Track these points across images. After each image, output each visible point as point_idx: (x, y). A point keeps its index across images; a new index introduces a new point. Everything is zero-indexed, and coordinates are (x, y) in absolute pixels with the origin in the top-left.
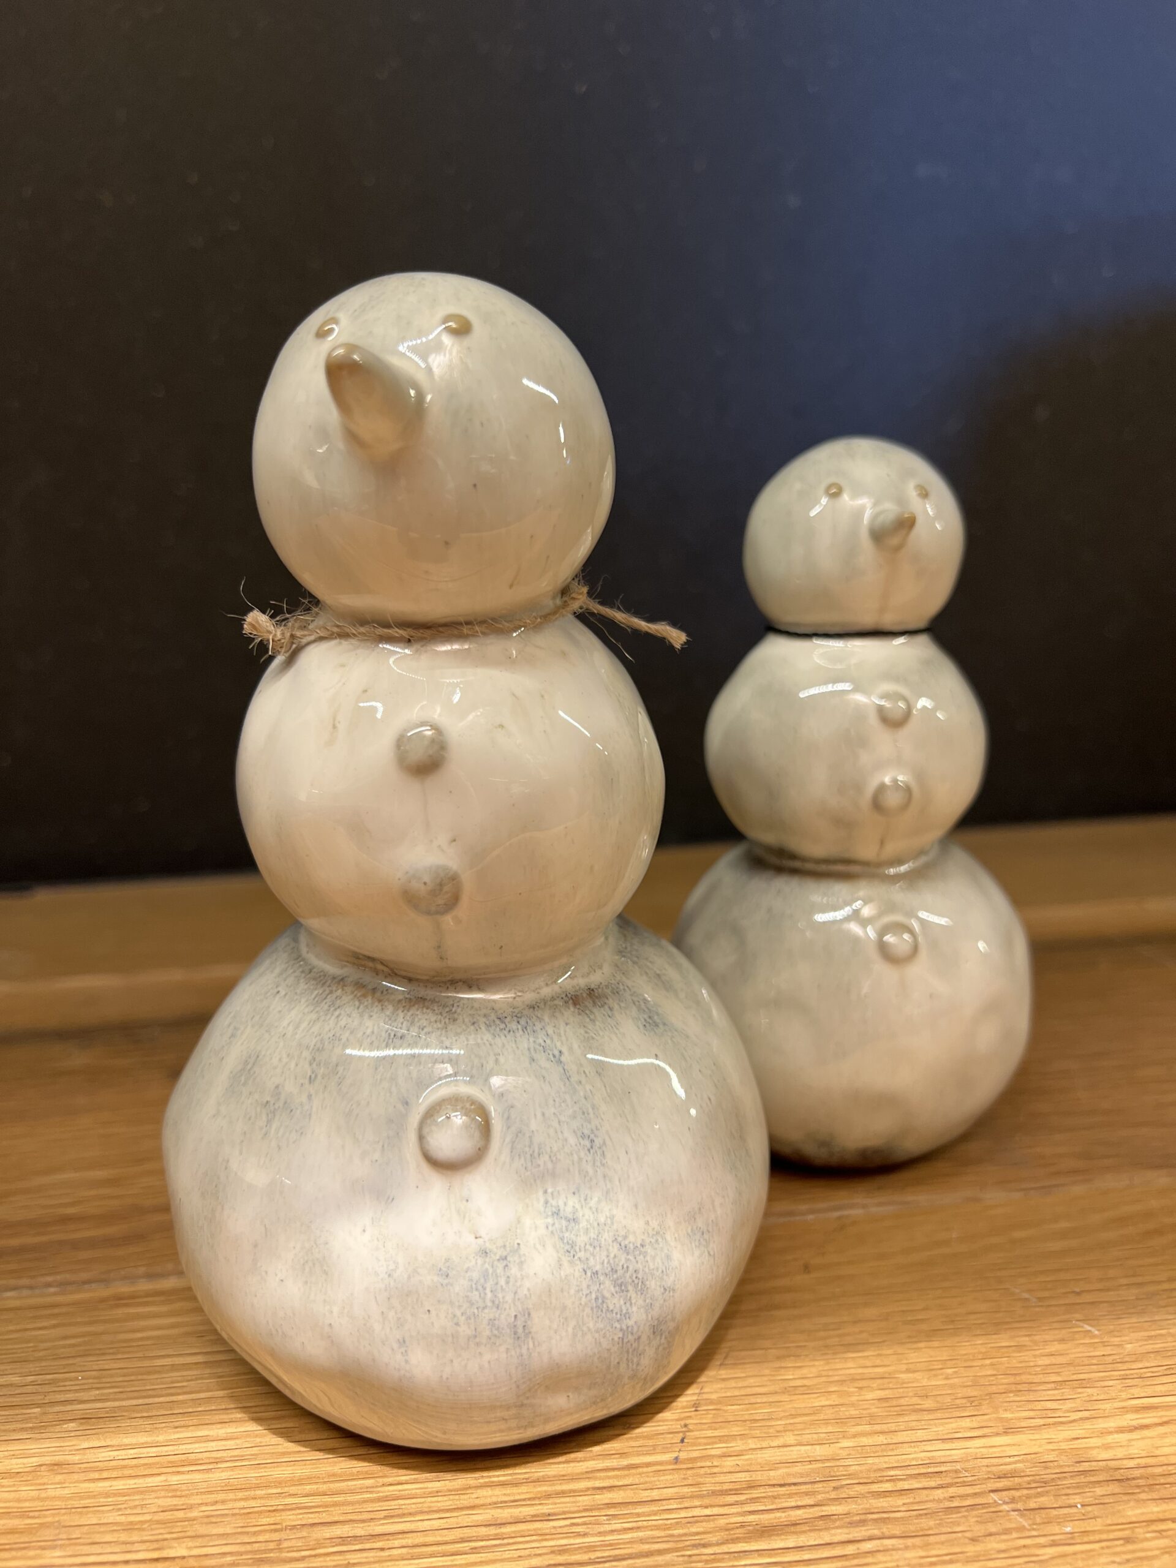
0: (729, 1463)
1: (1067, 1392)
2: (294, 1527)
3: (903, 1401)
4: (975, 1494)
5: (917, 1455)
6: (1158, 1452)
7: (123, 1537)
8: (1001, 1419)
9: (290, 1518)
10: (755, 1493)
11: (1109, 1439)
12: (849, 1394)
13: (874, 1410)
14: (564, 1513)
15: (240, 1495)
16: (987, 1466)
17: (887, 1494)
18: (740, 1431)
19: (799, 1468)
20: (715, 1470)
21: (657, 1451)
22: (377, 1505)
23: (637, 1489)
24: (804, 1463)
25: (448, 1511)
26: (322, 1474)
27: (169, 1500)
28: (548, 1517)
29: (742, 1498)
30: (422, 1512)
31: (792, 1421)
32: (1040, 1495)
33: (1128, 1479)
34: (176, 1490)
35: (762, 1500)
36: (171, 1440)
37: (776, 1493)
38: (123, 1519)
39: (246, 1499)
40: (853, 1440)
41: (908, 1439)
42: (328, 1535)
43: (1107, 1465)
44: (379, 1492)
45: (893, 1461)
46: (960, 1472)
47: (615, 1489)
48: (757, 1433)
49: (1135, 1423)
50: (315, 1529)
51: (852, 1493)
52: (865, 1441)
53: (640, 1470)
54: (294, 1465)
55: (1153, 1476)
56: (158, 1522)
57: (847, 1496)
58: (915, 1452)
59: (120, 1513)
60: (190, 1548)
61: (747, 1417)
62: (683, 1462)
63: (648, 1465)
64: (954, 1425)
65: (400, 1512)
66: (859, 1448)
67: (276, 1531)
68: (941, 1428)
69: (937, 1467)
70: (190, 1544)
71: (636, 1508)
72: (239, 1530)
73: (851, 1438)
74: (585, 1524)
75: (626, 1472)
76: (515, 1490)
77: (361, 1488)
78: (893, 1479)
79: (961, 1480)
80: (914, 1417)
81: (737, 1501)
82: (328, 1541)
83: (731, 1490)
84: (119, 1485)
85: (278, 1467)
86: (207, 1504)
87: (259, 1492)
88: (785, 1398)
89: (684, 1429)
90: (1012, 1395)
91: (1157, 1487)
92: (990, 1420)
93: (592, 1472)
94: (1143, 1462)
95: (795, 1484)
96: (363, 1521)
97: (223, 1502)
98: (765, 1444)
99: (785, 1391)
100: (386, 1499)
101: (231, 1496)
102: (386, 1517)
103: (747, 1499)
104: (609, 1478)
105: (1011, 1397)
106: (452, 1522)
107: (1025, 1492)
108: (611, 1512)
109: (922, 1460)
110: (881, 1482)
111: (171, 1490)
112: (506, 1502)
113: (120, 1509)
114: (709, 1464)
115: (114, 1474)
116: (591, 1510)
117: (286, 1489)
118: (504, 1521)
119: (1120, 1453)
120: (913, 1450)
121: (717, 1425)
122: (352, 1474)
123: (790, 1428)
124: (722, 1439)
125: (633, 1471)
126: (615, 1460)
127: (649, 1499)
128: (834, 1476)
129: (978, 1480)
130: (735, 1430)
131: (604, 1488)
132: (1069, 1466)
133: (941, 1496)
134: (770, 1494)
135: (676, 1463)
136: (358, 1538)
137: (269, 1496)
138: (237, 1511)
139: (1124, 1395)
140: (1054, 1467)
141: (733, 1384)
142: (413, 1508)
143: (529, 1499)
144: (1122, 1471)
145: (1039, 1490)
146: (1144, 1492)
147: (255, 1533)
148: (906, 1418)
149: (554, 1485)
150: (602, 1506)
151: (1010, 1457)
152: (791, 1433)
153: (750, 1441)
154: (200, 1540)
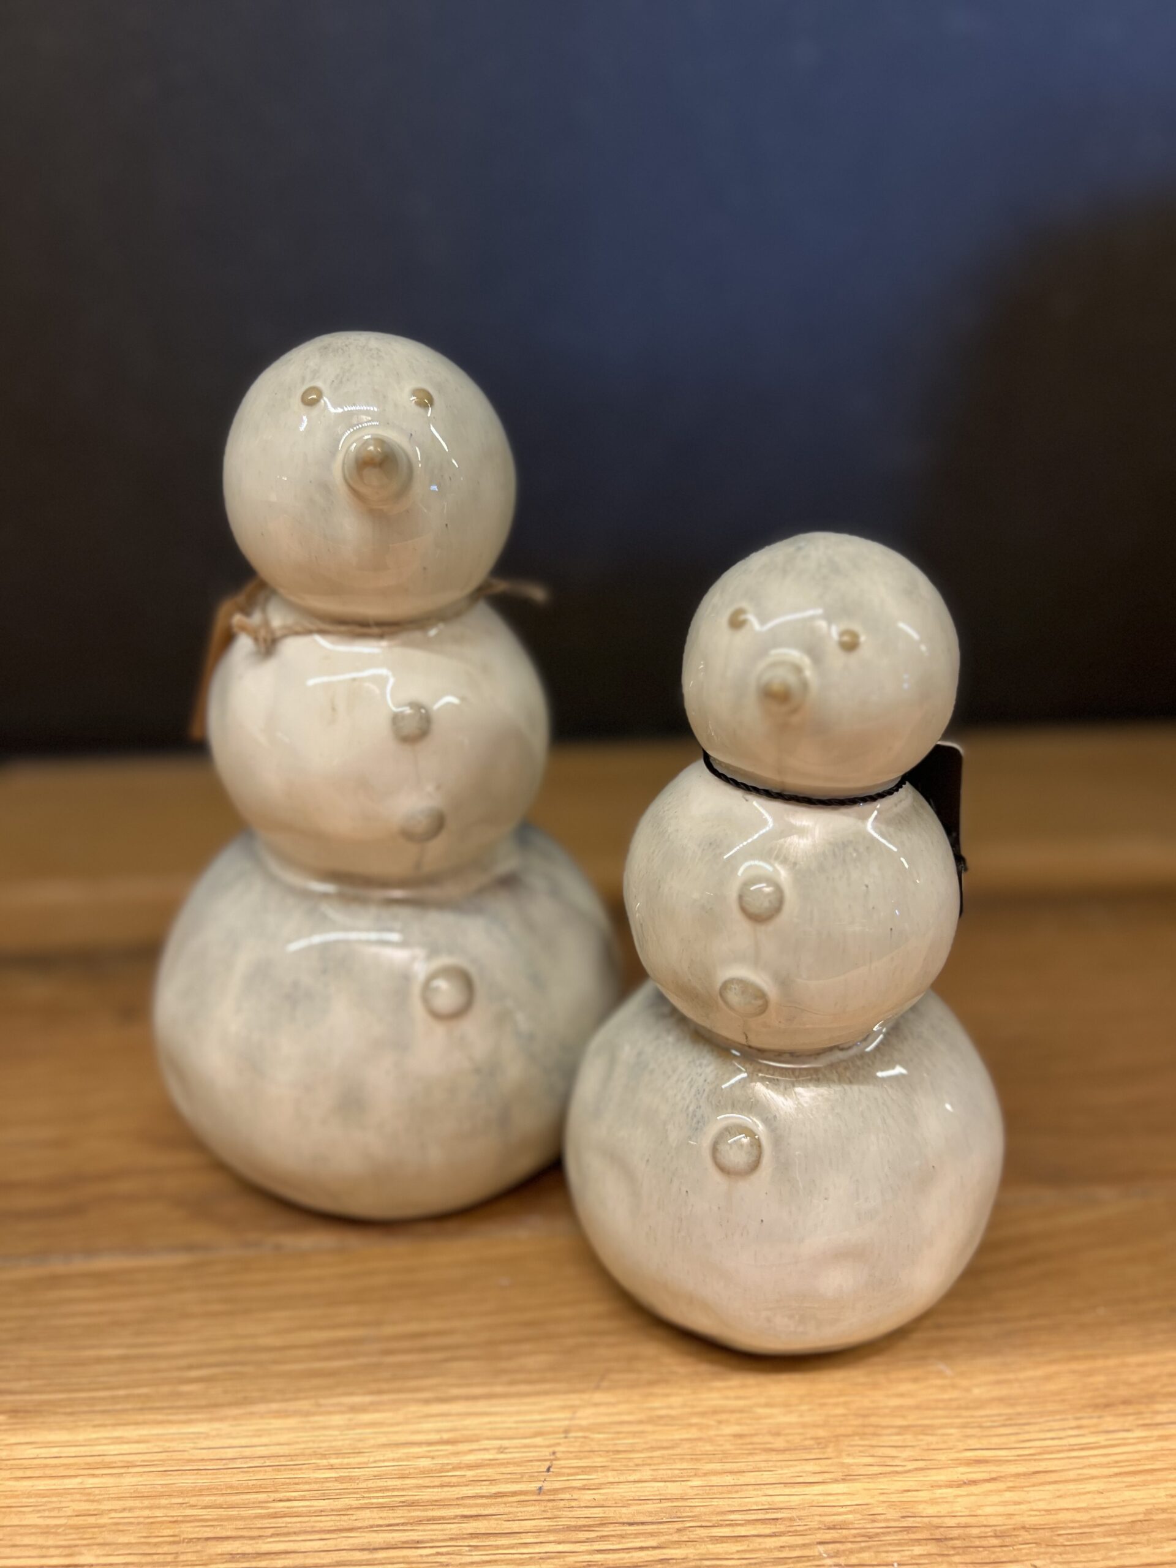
0: (588, 1496)
1: (909, 1438)
2: (190, 1540)
3: (756, 1439)
4: (804, 1546)
5: (758, 1499)
6: (979, 1512)
7: (41, 1540)
8: (843, 1465)
9: (189, 1531)
10: (606, 1531)
11: (939, 1492)
12: (708, 1427)
13: (728, 1446)
14: (432, 1541)
15: (146, 1503)
16: (820, 1515)
17: (725, 1539)
18: (602, 1462)
19: (649, 1507)
20: (573, 1504)
21: (525, 1480)
22: (266, 1521)
23: (500, 1519)
24: (655, 1501)
25: (329, 1532)
26: (220, 1485)
27: (83, 1504)
28: (416, 1544)
29: (592, 1535)
30: (306, 1532)
31: (650, 1454)
32: (862, 1550)
33: (946, 1539)
34: (89, 1494)
35: (611, 1539)
36: (90, 1440)
37: (624, 1532)
38: (41, 1522)
39: (150, 1508)
40: (703, 1478)
41: (753, 1481)
42: (219, 1551)
43: (929, 1522)
44: (269, 1508)
45: (735, 1504)
46: (794, 1520)
47: (480, 1518)
48: (616, 1465)
49: (964, 1478)
50: (210, 1543)
51: (693, 1536)
52: (715, 1480)
53: (505, 1499)
54: (197, 1474)
55: (969, 1537)
56: (72, 1527)
57: (688, 1540)
58: (758, 1496)
59: (39, 1515)
60: (98, 1556)
61: (610, 1448)
62: (545, 1494)
63: (514, 1494)
64: (798, 1469)
65: (285, 1530)
66: (708, 1488)
67: (174, 1543)
68: (786, 1471)
69: (774, 1513)
70: (99, 1552)
71: (496, 1541)
72: (143, 1540)
73: (702, 1476)
74: (448, 1554)
75: (493, 1501)
76: (391, 1514)
77: (254, 1503)
78: (733, 1524)
79: (794, 1528)
80: (764, 1457)
81: (588, 1539)
82: (219, 1557)
83: (584, 1526)
84: (41, 1485)
85: (182, 1475)
86: (115, 1511)
87: (164, 1501)
88: (649, 1428)
89: (552, 1457)
90: (857, 1438)
91: (972, 1549)
92: (832, 1465)
93: (463, 1498)
94: (963, 1520)
95: (643, 1523)
96: (252, 1538)
97: (131, 1509)
98: (622, 1479)
99: (650, 1421)
100: (275, 1516)
101: (137, 1503)
102: (272, 1536)
103: (597, 1536)
104: (477, 1505)
105: (857, 1441)
106: (330, 1545)
107: (849, 1546)
108: (474, 1542)
109: (763, 1505)
110: (721, 1526)
111: (86, 1494)
112: (381, 1526)
113: (39, 1511)
114: (567, 1496)
115: (38, 1473)
116: (456, 1539)
117: (187, 1500)
118: (377, 1546)
119: (943, 1509)
120: (755, 1493)
121: (582, 1455)
122: (248, 1487)
123: (649, 1461)
124: (585, 1470)
125: (499, 1500)
126: (484, 1487)
127: (510, 1531)
128: (680, 1517)
129: (810, 1529)
130: (599, 1461)
131: (471, 1516)
132: (895, 1520)
133: (773, 1545)
134: (619, 1533)
135: (539, 1494)
136: (246, 1556)
137: (171, 1506)
138: (141, 1520)
139: (961, 1446)
140: (881, 1521)
141: (602, 1409)
142: (297, 1527)
143: (403, 1524)
144: (942, 1529)
145: (863, 1544)
146: (958, 1554)
147: (156, 1544)
148: (757, 1458)
149: (426, 1510)
150: (465, 1536)
151: (842, 1506)
152: (648, 1468)
153: (610, 1474)
154: (107, 1548)
